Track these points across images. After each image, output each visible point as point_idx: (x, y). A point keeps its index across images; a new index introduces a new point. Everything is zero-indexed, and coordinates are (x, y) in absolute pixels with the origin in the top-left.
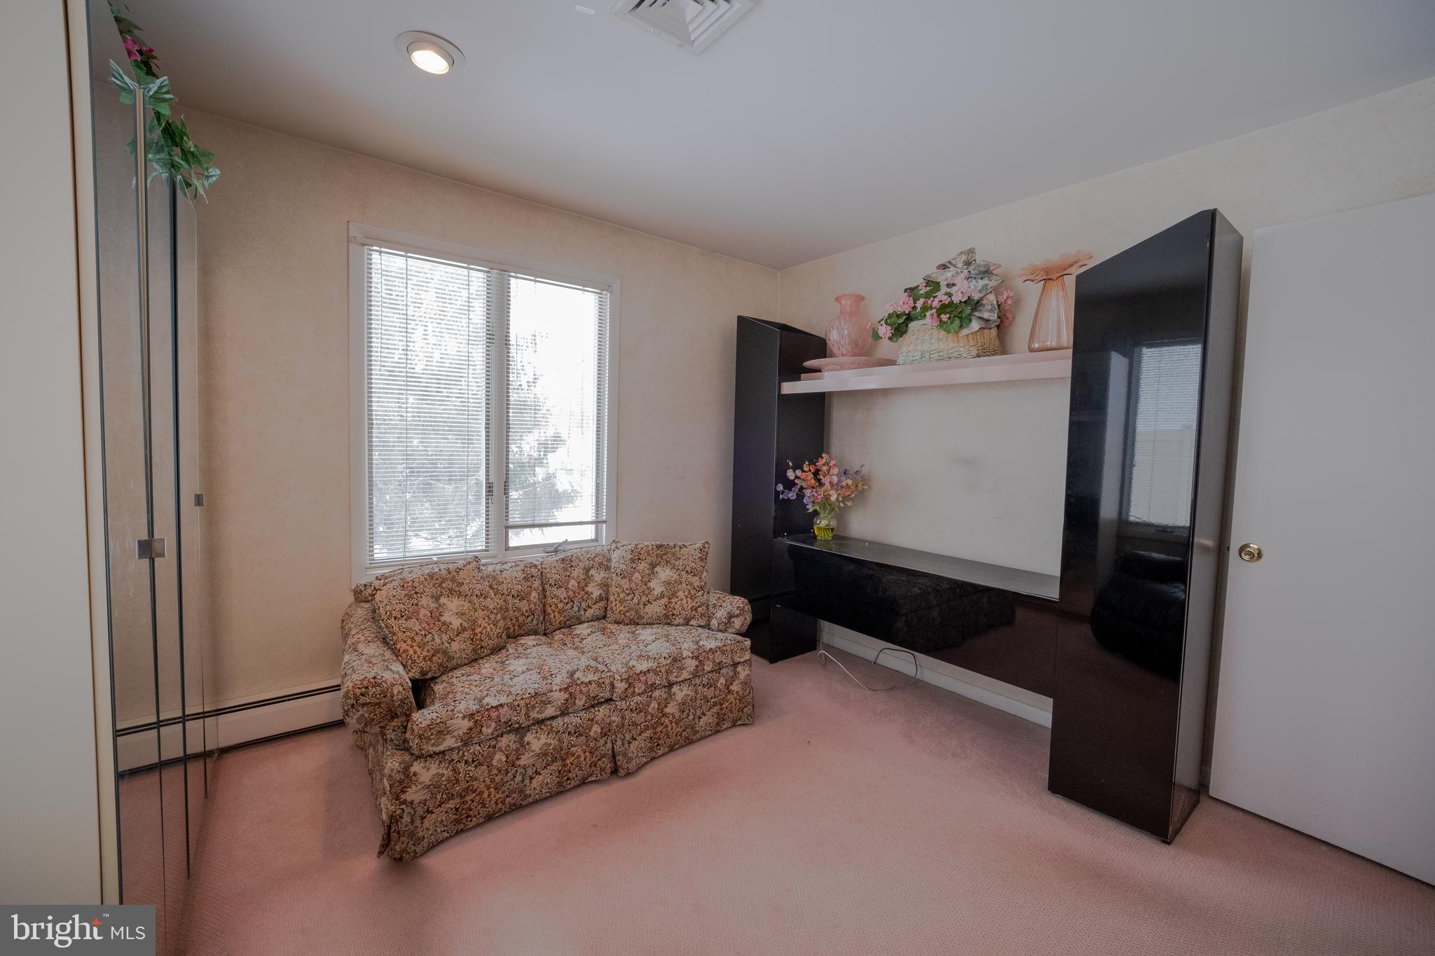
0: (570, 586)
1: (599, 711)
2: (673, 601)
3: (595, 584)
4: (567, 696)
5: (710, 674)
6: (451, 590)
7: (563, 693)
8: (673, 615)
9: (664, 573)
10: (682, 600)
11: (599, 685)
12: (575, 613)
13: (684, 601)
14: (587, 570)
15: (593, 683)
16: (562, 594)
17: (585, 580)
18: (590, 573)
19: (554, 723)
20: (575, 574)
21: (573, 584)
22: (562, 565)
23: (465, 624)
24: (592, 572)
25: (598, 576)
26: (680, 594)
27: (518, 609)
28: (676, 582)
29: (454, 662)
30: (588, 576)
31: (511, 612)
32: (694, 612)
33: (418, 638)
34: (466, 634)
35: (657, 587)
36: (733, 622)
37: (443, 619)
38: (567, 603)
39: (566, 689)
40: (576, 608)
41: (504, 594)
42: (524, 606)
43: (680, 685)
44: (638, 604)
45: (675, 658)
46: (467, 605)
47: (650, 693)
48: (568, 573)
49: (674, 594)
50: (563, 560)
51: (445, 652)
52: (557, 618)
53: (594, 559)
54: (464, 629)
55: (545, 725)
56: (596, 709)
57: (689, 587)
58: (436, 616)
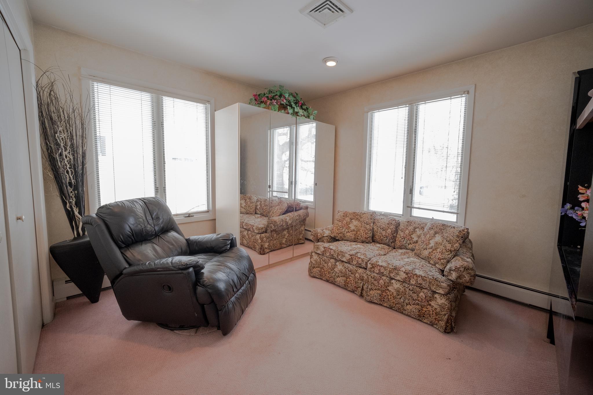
0: (406, 232)
1: (360, 269)
2: (434, 252)
3: (416, 235)
4: (350, 257)
5: (415, 287)
6: (357, 219)
7: (349, 256)
8: (430, 258)
9: (438, 238)
10: (437, 253)
11: (363, 261)
12: (404, 244)
13: (438, 254)
14: (415, 228)
15: (361, 259)
16: (402, 234)
17: (412, 232)
18: (416, 230)
19: (345, 264)
20: (410, 228)
21: (407, 232)
22: (407, 223)
23: (355, 230)
24: (417, 230)
25: (419, 232)
26: (438, 250)
27: (381, 234)
28: (440, 243)
29: (346, 238)
30: (414, 231)
31: (379, 233)
32: (439, 260)
33: (338, 227)
34: (354, 233)
35: (432, 243)
36: (452, 274)
37: (349, 225)
38: (402, 239)
39: (351, 255)
40: (405, 242)
41: (378, 226)
42: (384, 233)
43: (397, 281)
44: (422, 248)
45: (396, 268)
46: (360, 224)
47: (382, 276)
48: (407, 227)
49: (436, 249)
50: (408, 221)
51: (344, 234)
52: (398, 243)
53: (421, 224)
54: (354, 231)
55: (343, 263)
56: (360, 268)
57: (444, 248)
58: (348, 224)
